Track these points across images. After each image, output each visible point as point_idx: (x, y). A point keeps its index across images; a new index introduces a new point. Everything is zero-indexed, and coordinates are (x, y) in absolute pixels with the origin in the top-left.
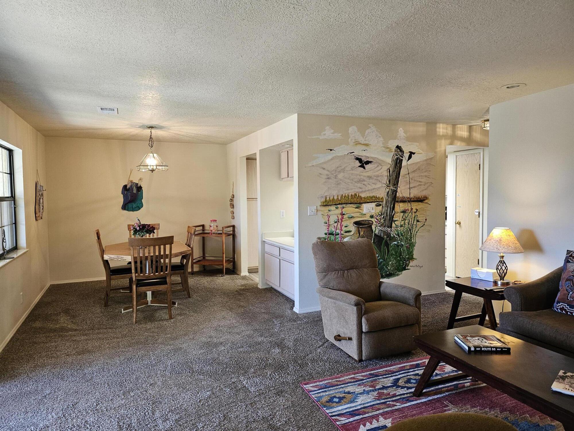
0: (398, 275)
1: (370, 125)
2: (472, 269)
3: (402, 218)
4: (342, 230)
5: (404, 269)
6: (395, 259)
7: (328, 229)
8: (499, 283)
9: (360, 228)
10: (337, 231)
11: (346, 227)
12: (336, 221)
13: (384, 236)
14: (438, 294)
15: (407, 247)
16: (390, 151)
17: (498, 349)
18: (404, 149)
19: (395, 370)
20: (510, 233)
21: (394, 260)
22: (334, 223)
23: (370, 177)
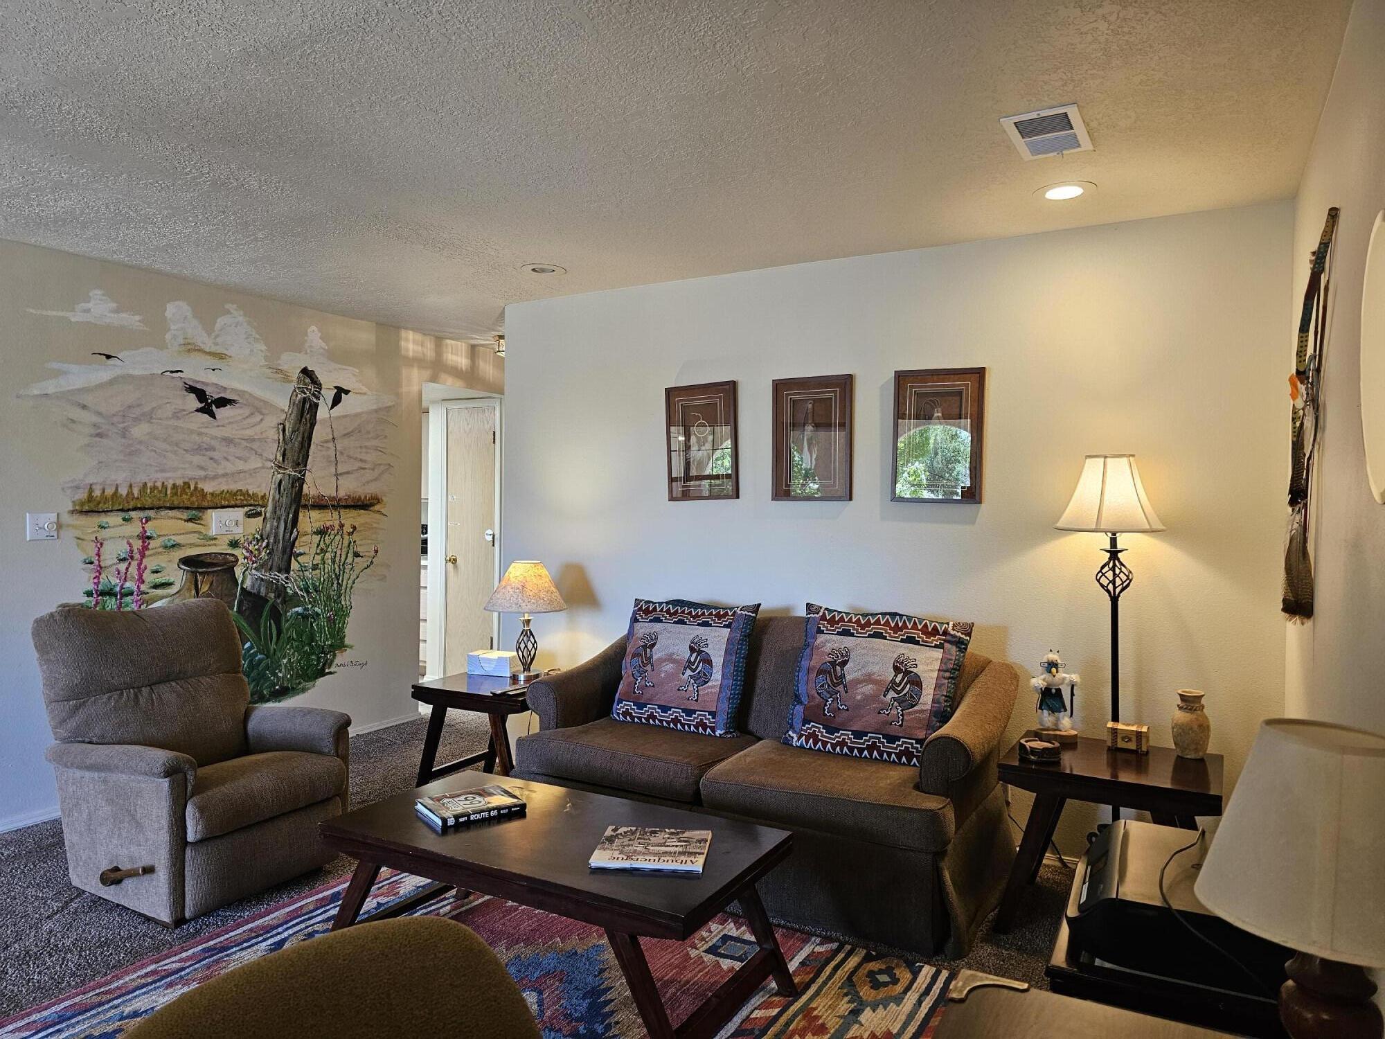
0: (304, 690)
1: (227, 306)
2: (471, 654)
3: (318, 547)
4: (143, 582)
5: (322, 673)
6: (297, 649)
7: (96, 581)
8: (522, 677)
9: (200, 573)
10: (128, 584)
11: (156, 572)
12: (123, 556)
13: (267, 593)
14: (403, 724)
15: (329, 619)
16: (286, 378)
17: (502, 812)
18: (321, 377)
19: (275, 922)
20: (541, 571)
21: (293, 654)
22: (116, 561)
23: (228, 441)
